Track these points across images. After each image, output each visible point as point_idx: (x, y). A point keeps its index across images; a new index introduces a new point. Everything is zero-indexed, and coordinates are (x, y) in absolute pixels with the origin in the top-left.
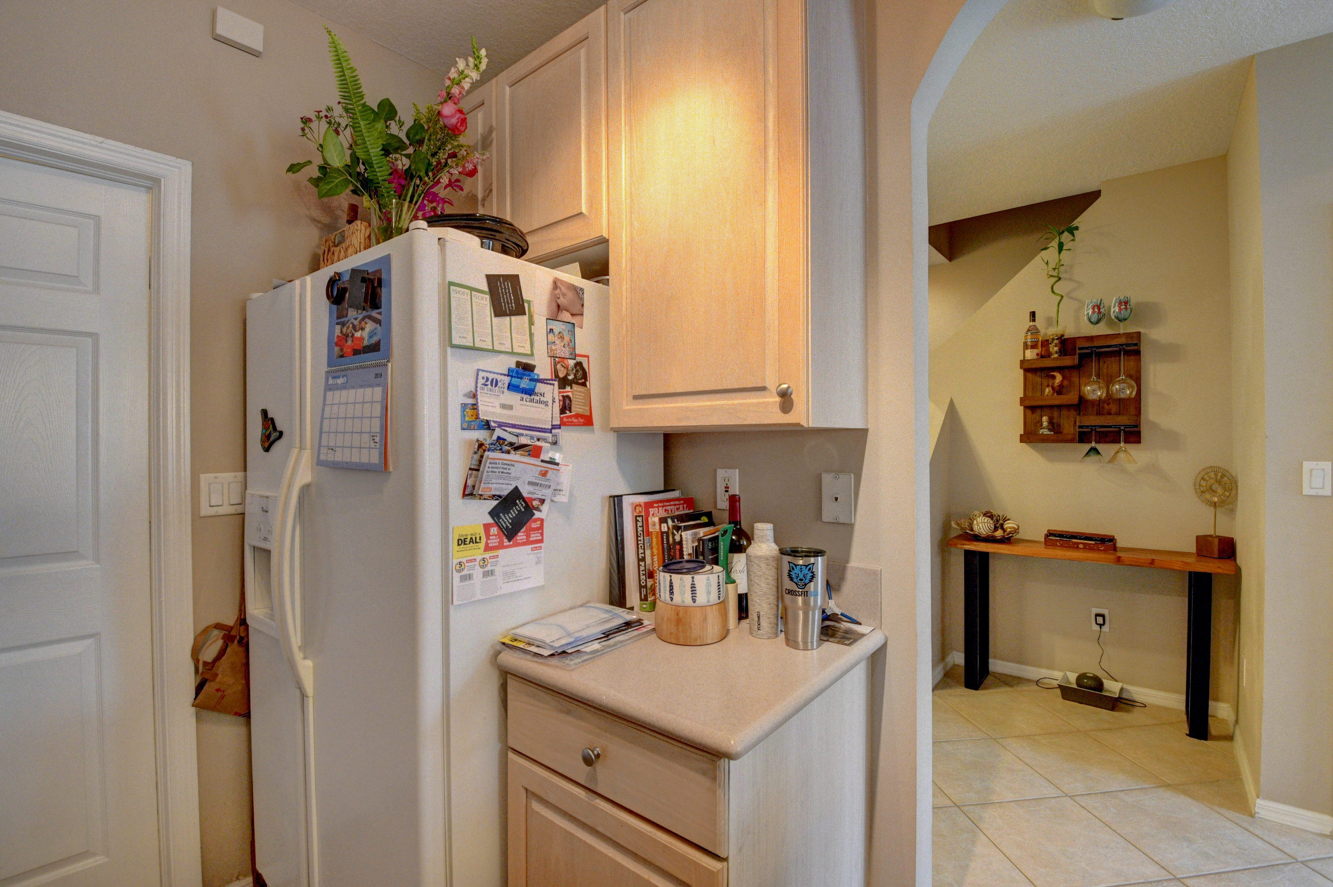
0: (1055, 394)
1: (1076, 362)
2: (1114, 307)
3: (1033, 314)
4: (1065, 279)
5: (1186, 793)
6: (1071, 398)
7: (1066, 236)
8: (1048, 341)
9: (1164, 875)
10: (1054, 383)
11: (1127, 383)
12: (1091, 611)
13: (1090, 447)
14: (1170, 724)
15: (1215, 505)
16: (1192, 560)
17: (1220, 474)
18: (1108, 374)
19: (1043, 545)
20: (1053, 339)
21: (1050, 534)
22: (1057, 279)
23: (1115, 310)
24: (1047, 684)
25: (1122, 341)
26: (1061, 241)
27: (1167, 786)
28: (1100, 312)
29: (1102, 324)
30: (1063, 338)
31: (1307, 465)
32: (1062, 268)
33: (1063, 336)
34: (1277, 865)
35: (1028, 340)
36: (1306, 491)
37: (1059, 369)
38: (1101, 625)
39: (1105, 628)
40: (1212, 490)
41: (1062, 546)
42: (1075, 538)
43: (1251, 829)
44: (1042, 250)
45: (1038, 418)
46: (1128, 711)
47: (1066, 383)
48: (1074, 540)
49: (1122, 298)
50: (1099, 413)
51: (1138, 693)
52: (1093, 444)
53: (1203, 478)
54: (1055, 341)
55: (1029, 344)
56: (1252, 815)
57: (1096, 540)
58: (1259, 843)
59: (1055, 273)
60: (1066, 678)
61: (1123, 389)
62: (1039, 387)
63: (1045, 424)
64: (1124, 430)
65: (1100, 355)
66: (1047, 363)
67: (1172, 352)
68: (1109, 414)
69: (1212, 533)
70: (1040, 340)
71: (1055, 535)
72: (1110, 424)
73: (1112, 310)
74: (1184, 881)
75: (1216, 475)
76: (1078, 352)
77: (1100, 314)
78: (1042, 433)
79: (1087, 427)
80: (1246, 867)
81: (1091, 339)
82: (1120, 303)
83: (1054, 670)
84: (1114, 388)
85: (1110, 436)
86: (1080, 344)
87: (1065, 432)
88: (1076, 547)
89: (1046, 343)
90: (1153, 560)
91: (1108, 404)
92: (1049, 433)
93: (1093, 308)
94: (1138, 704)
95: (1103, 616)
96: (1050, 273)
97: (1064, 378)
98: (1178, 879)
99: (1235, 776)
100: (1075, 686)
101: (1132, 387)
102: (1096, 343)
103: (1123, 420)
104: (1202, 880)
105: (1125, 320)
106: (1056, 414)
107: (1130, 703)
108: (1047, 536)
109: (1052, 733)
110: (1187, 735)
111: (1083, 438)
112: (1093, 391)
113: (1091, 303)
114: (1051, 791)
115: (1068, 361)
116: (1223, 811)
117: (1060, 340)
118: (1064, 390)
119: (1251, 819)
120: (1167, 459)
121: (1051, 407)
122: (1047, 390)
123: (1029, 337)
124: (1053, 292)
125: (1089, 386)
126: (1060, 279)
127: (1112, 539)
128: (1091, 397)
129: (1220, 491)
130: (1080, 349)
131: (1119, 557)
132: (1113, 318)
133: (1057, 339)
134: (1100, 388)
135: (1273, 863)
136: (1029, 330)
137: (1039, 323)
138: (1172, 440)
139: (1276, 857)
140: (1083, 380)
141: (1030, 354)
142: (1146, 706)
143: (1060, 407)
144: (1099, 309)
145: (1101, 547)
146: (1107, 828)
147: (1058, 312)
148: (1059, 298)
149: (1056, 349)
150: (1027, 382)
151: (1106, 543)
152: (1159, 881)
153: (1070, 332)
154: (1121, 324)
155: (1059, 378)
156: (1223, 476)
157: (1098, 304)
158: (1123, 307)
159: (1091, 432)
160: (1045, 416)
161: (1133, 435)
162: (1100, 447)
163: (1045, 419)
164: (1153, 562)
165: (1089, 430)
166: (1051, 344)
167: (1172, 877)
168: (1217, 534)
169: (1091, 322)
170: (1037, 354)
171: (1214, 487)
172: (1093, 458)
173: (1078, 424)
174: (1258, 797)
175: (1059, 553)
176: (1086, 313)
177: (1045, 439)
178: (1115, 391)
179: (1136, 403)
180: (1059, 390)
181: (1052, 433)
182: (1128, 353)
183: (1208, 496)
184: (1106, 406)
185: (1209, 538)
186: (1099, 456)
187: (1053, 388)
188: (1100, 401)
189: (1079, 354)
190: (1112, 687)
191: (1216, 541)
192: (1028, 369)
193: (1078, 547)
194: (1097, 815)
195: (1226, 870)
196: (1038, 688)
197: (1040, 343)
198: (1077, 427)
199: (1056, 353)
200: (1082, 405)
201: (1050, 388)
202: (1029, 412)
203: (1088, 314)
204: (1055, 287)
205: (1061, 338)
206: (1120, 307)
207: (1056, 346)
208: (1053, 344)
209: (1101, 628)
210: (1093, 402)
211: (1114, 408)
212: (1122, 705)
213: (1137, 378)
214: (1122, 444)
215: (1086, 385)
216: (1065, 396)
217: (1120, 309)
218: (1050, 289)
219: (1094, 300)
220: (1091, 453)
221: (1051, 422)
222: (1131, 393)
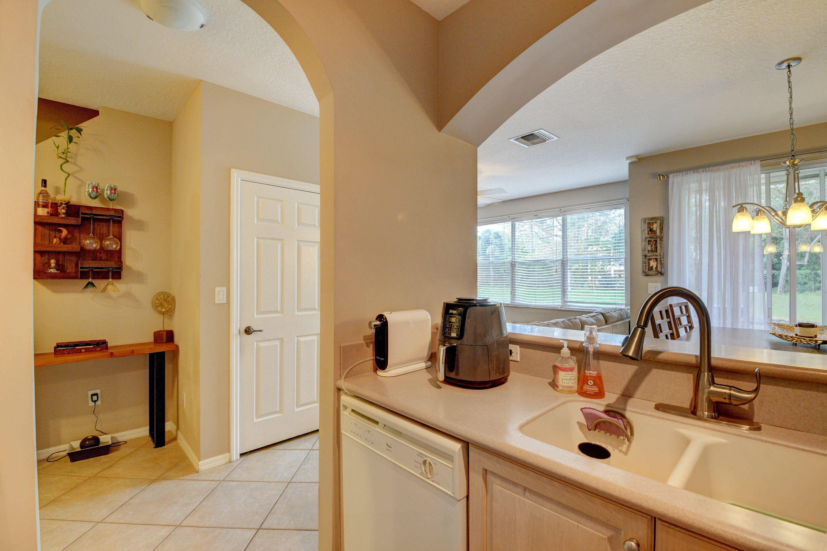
0: (62, 244)
1: (80, 222)
2: (107, 191)
3: (44, 182)
4: (71, 162)
5: (164, 479)
6: (74, 247)
7: (73, 132)
8: (57, 204)
9: (171, 528)
10: (61, 235)
11: (115, 241)
12: (88, 393)
13: (88, 282)
14: (143, 446)
15: (163, 313)
16: (152, 346)
17: (166, 296)
18: (100, 233)
19: (53, 356)
20: (62, 204)
21: (58, 346)
22: (64, 161)
23: (107, 193)
24: (56, 457)
25: (112, 213)
26: (70, 134)
27: (153, 481)
28: (97, 192)
29: (97, 200)
30: (69, 204)
31: (217, 289)
32: (69, 154)
33: (69, 202)
34: (215, 488)
35: (41, 201)
36: (217, 302)
37: (65, 226)
38: (95, 402)
39: (98, 403)
40: (162, 305)
41: (68, 353)
42: (78, 345)
43: (199, 479)
44: (55, 136)
45: (46, 261)
46: (116, 450)
47: (69, 236)
48: (77, 348)
49: (112, 186)
50: (95, 259)
51: (121, 436)
52: (90, 280)
53: (157, 299)
54: (63, 205)
55: (40, 203)
56: (197, 472)
57: (93, 345)
58: (205, 483)
59: (63, 156)
60: (73, 448)
61: (110, 244)
62: (47, 237)
63: (53, 265)
64: (112, 272)
65: (95, 220)
66: (55, 220)
67: (140, 225)
68: (101, 260)
69: (162, 329)
70: (50, 201)
71: (62, 346)
72: (103, 267)
73: (105, 192)
74: (181, 525)
75: (164, 297)
76: (81, 215)
77: (97, 193)
78: (50, 272)
79: (86, 268)
80: (204, 498)
81: (91, 208)
82: (111, 189)
83: (61, 445)
84: (106, 243)
85: (102, 275)
86: (82, 211)
87: (68, 271)
88: (79, 351)
89: (55, 205)
90: (133, 350)
91: (100, 253)
92: (56, 271)
93: (93, 188)
94: (122, 443)
95: (96, 394)
96: (59, 155)
97: (69, 232)
98: (178, 526)
99: (184, 457)
100: (80, 449)
101: (117, 244)
102: (95, 212)
103: (111, 264)
104: (189, 517)
105: (113, 200)
106: (61, 257)
107: (118, 444)
108: (55, 348)
109: (72, 489)
110: (154, 448)
111: (84, 275)
112: (90, 243)
113: (92, 184)
114: (88, 526)
115: (72, 221)
116: (185, 477)
117: (67, 205)
118: (68, 241)
119: (197, 474)
120: (136, 289)
121: (58, 253)
122: (55, 240)
123: (41, 198)
124: (62, 169)
125: (89, 240)
126: (68, 161)
127: (104, 342)
128: (89, 247)
129: (166, 305)
130: (82, 214)
131: (112, 353)
132: (106, 197)
133: (64, 204)
134: (96, 242)
135: (212, 489)
136: (41, 193)
137: (49, 189)
138: (139, 277)
139: (214, 484)
140: (82, 236)
141: (42, 212)
142: (126, 442)
143: (64, 253)
144: (97, 189)
145: (98, 349)
146: (131, 525)
147: (66, 184)
148: (67, 175)
149: (64, 211)
150: (37, 231)
151: (101, 345)
152: (170, 534)
153: (74, 201)
154: (111, 203)
155: (65, 232)
156: (168, 297)
157: (97, 186)
158: (113, 192)
159: (89, 272)
160: (54, 259)
161: (117, 274)
162: (95, 282)
163: (53, 262)
164: (133, 352)
165: (88, 270)
166: (59, 206)
167: (175, 527)
168: (165, 329)
169: (90, 197)
170: (48, 213)
171: (163, 304)
172: (90, 289)
173: (80, 266)
174: (200, 461)
175: (69, 358)
176: (87, 190)
177: (53, 277)
178: (106, 245)
179: (119, 253)
180: (65, 241)
181: (59, 272)
182: (115, 222)
183: (159, 309)
184: (98, 254)
185: (161, 332)
186: (94, 287)
187: (60, 239)
188: (94, 251)
189: (82, 217)
190: (105, 439)
191: (165, 333)
192: (38, 223)
193: (82, 352)
194: (122, 522)
195: (197, 505)
196: (49, 463)
197: (50, 205)
198: (79, 268)
199: (64, 214)
200: (83, 253)
201: (58, 239)
202: (38, 256)
203: (89, 191)
204: (63, 166)
205: (67, 204)
206: (111, 191)
207: (63, 209)
208: (62, 207)
209: (95, 403)
210: (89, 251)
211: (104, 256)
212: (114, 448)
213: (119, 237)
214: (110, 280)
215: (86, 239)
216: (69, 246)
217: (111, 193)
218: (59, 166)
219: (94, 183)
220: (89, 286)
221: (57, 264)
222: (116, 247)
